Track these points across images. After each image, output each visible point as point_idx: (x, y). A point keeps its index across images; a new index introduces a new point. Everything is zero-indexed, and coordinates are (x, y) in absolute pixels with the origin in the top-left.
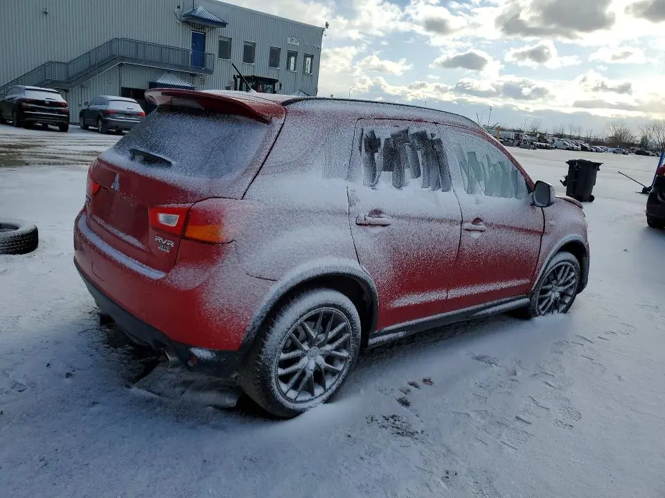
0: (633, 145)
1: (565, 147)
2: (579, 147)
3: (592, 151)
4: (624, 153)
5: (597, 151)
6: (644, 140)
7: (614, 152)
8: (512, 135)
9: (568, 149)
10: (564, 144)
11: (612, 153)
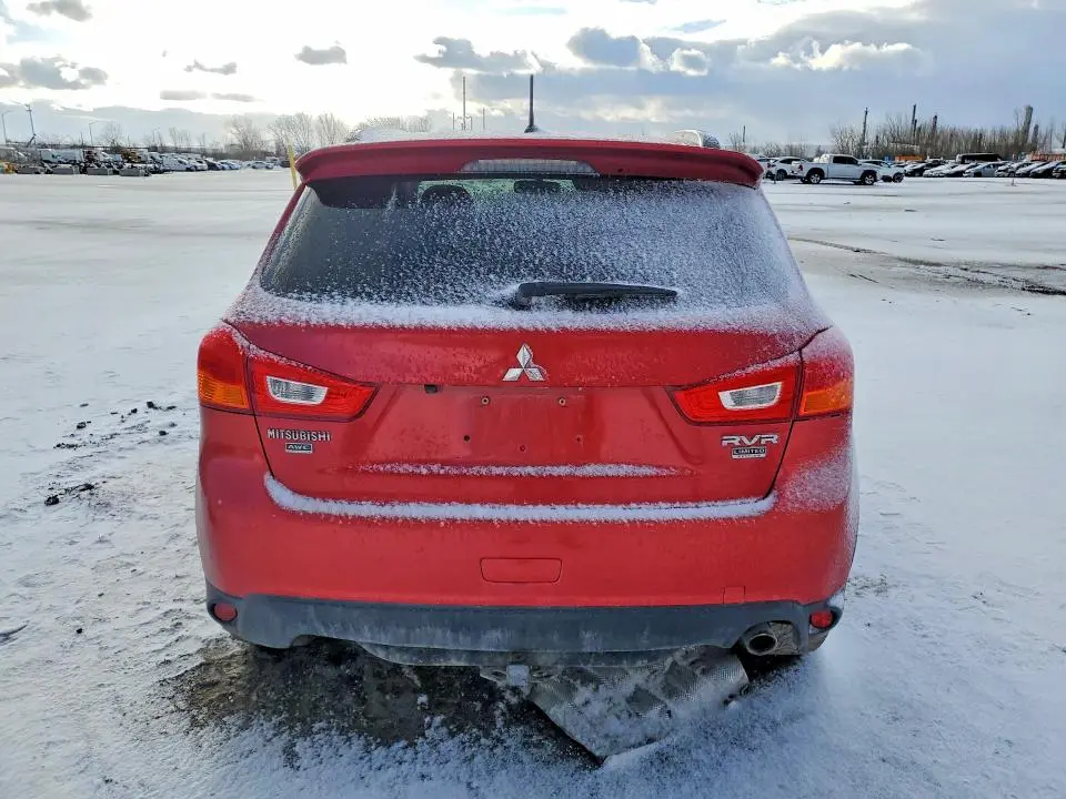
0: (266, 154)
1: (184, 167)
2: (205, 165)
3: (223, 169)
4: (267, 168)
5: (231, 169)
6: (279, 145)
7: (254, 167)
8: (79, 155)
9: (188, 170)
10: (180, 162)
11: (250, 169)
